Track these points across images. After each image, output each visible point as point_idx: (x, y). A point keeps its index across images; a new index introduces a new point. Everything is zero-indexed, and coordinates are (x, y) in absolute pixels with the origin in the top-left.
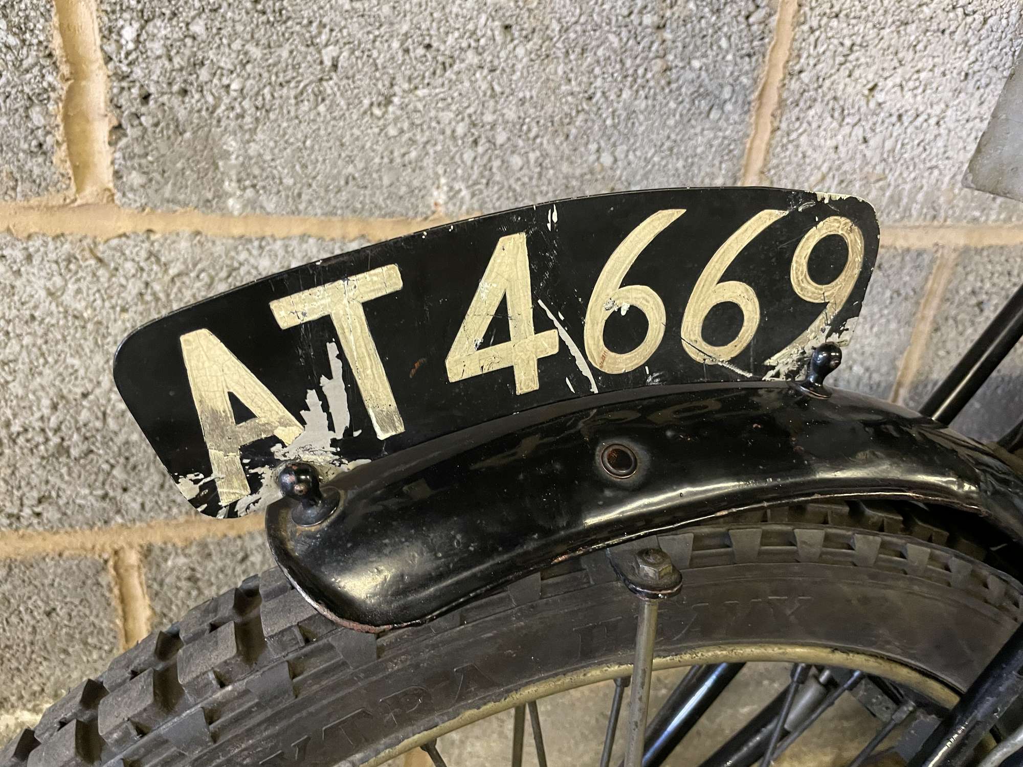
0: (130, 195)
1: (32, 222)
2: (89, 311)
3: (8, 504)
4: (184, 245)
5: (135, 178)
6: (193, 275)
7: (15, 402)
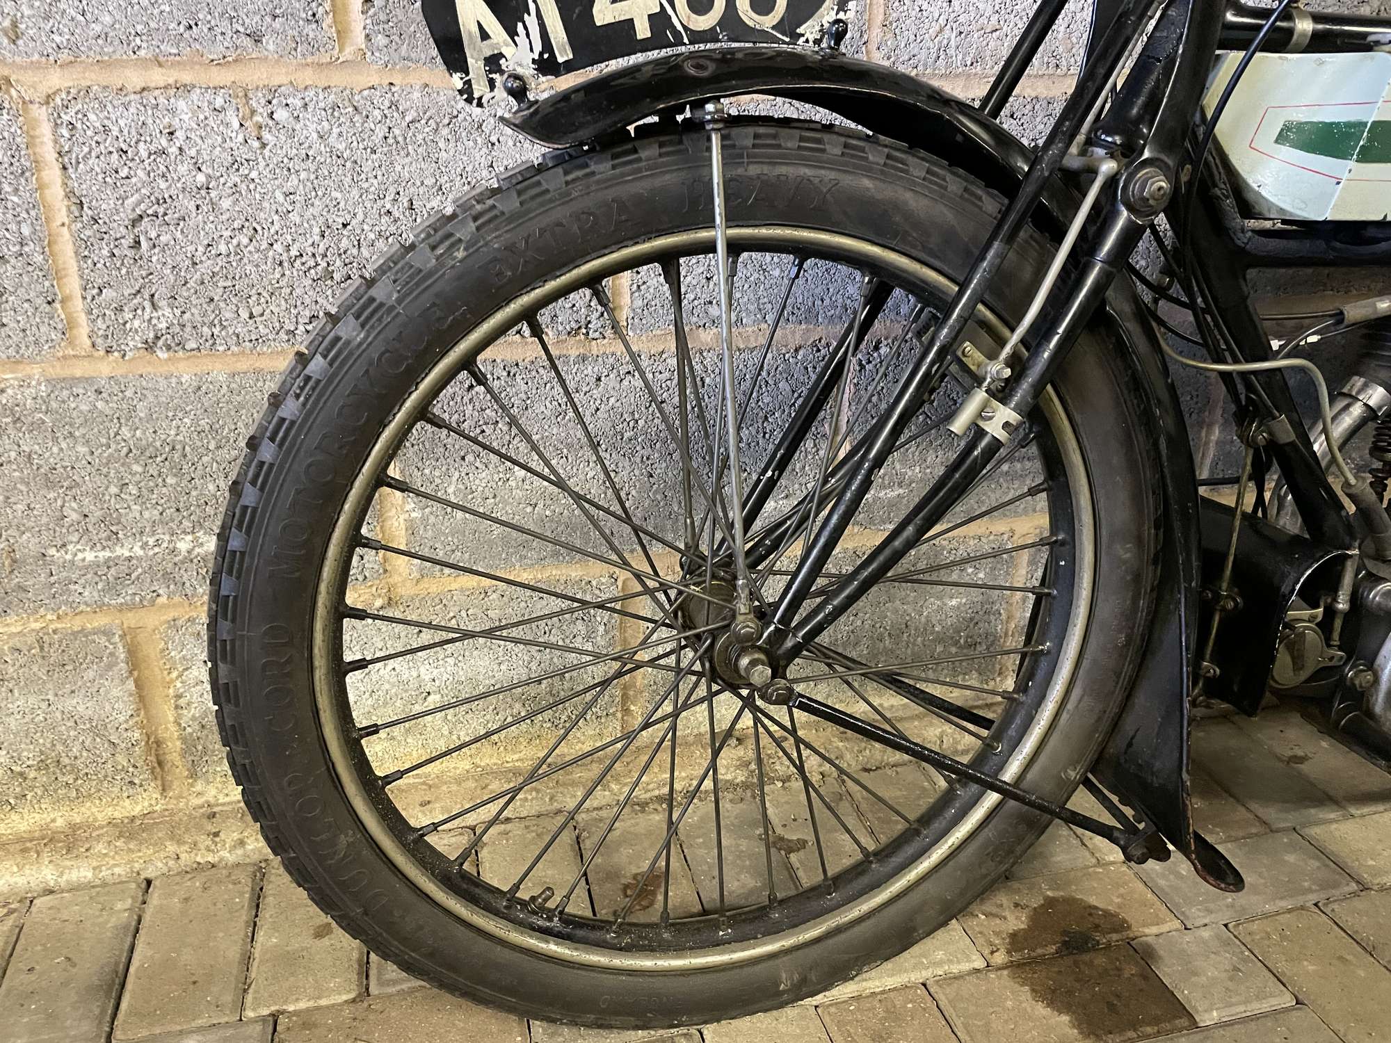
0: (377, 54)
1: (307, 77)
2: (348, 151)
3: (287, 321)
4: (416, 95)
5: (381, 40)
6: (423, 122)
7: (293, 230)
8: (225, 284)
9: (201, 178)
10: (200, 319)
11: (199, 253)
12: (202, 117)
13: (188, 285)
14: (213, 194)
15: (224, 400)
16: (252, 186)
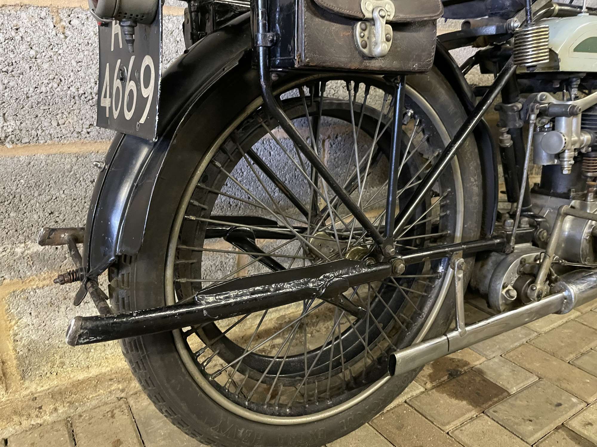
8: (45, 108)
9: (32, 53)
10: (31, 126)
11: (30, 92)
12: (34, 21)
13: (24, 109)
14: (39, 61)
15: (43, 169)
16: (59, 57)
